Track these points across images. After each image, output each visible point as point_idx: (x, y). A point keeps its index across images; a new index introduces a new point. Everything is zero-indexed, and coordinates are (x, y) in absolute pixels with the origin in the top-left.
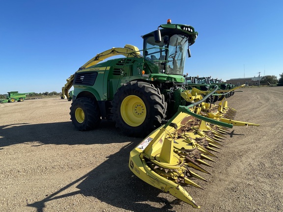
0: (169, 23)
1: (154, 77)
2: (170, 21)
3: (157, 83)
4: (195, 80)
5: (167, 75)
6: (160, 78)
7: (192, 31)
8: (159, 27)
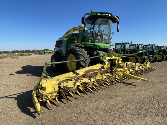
0: (92, 12)
1: (84, 44)
2: (93, 11)
3: (86, 48)
4: (152, 46)
5: (93, 44)
6: (88, 45)
7: (110, 15)
8: (85, 15)
